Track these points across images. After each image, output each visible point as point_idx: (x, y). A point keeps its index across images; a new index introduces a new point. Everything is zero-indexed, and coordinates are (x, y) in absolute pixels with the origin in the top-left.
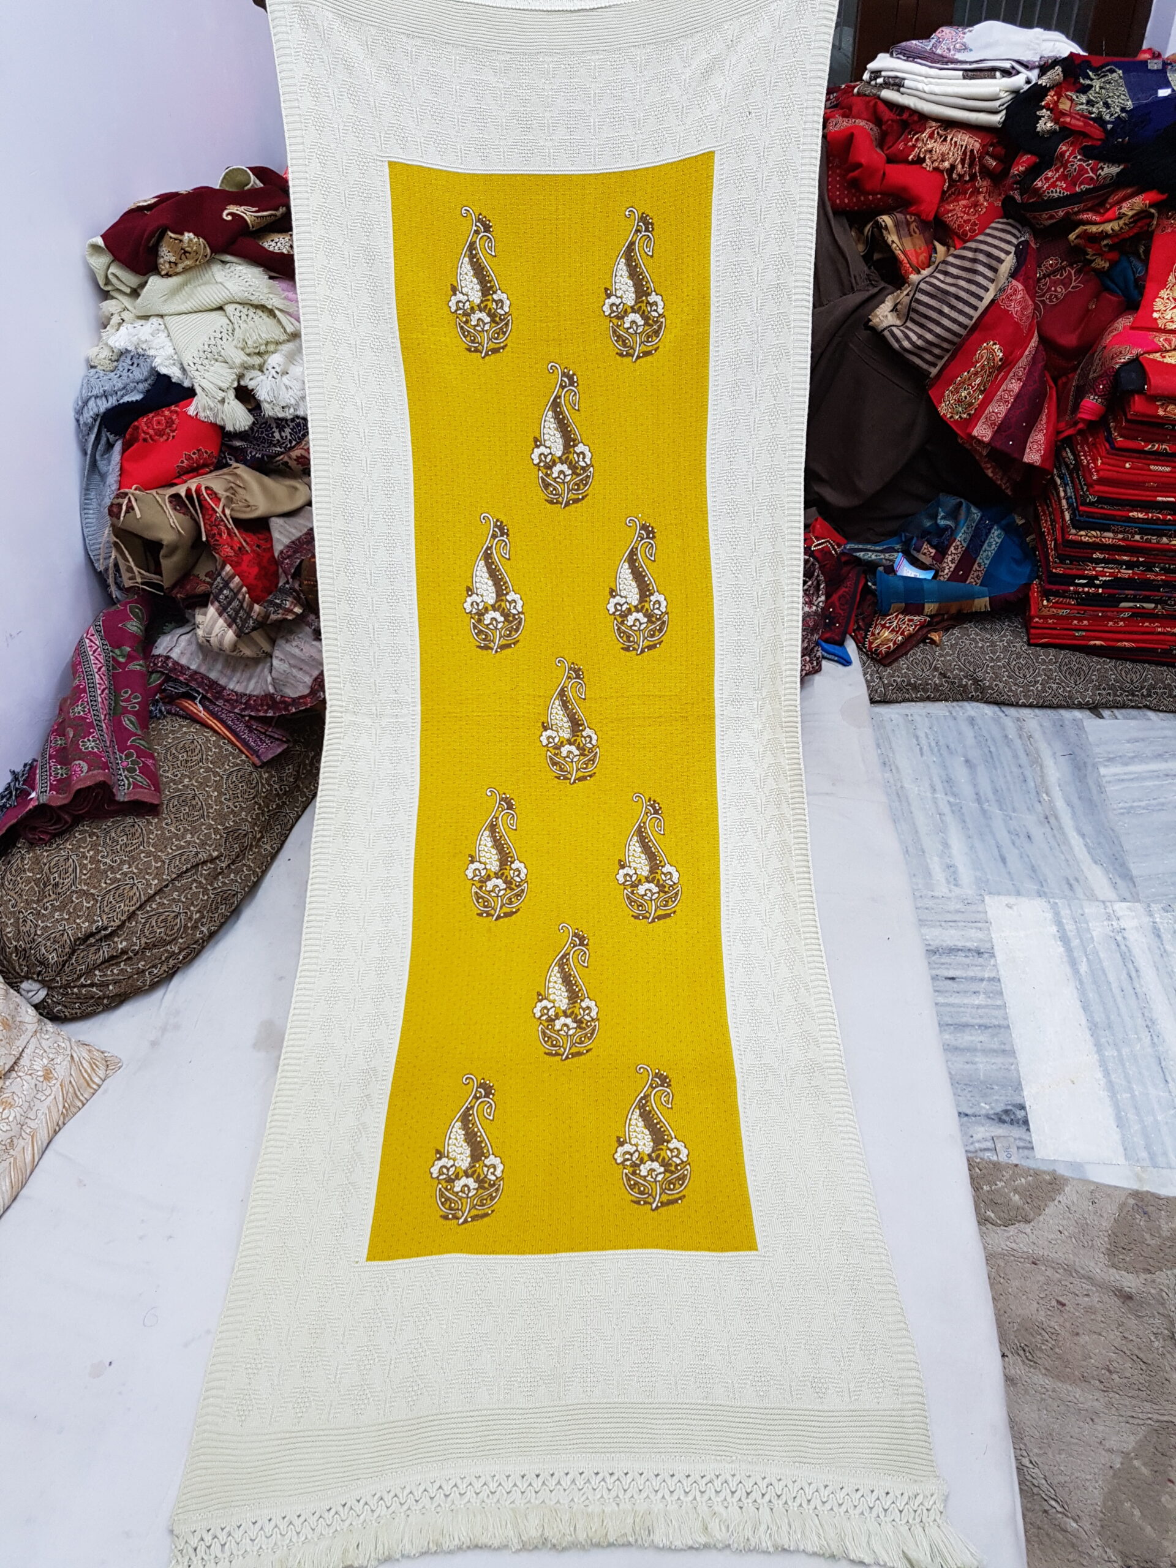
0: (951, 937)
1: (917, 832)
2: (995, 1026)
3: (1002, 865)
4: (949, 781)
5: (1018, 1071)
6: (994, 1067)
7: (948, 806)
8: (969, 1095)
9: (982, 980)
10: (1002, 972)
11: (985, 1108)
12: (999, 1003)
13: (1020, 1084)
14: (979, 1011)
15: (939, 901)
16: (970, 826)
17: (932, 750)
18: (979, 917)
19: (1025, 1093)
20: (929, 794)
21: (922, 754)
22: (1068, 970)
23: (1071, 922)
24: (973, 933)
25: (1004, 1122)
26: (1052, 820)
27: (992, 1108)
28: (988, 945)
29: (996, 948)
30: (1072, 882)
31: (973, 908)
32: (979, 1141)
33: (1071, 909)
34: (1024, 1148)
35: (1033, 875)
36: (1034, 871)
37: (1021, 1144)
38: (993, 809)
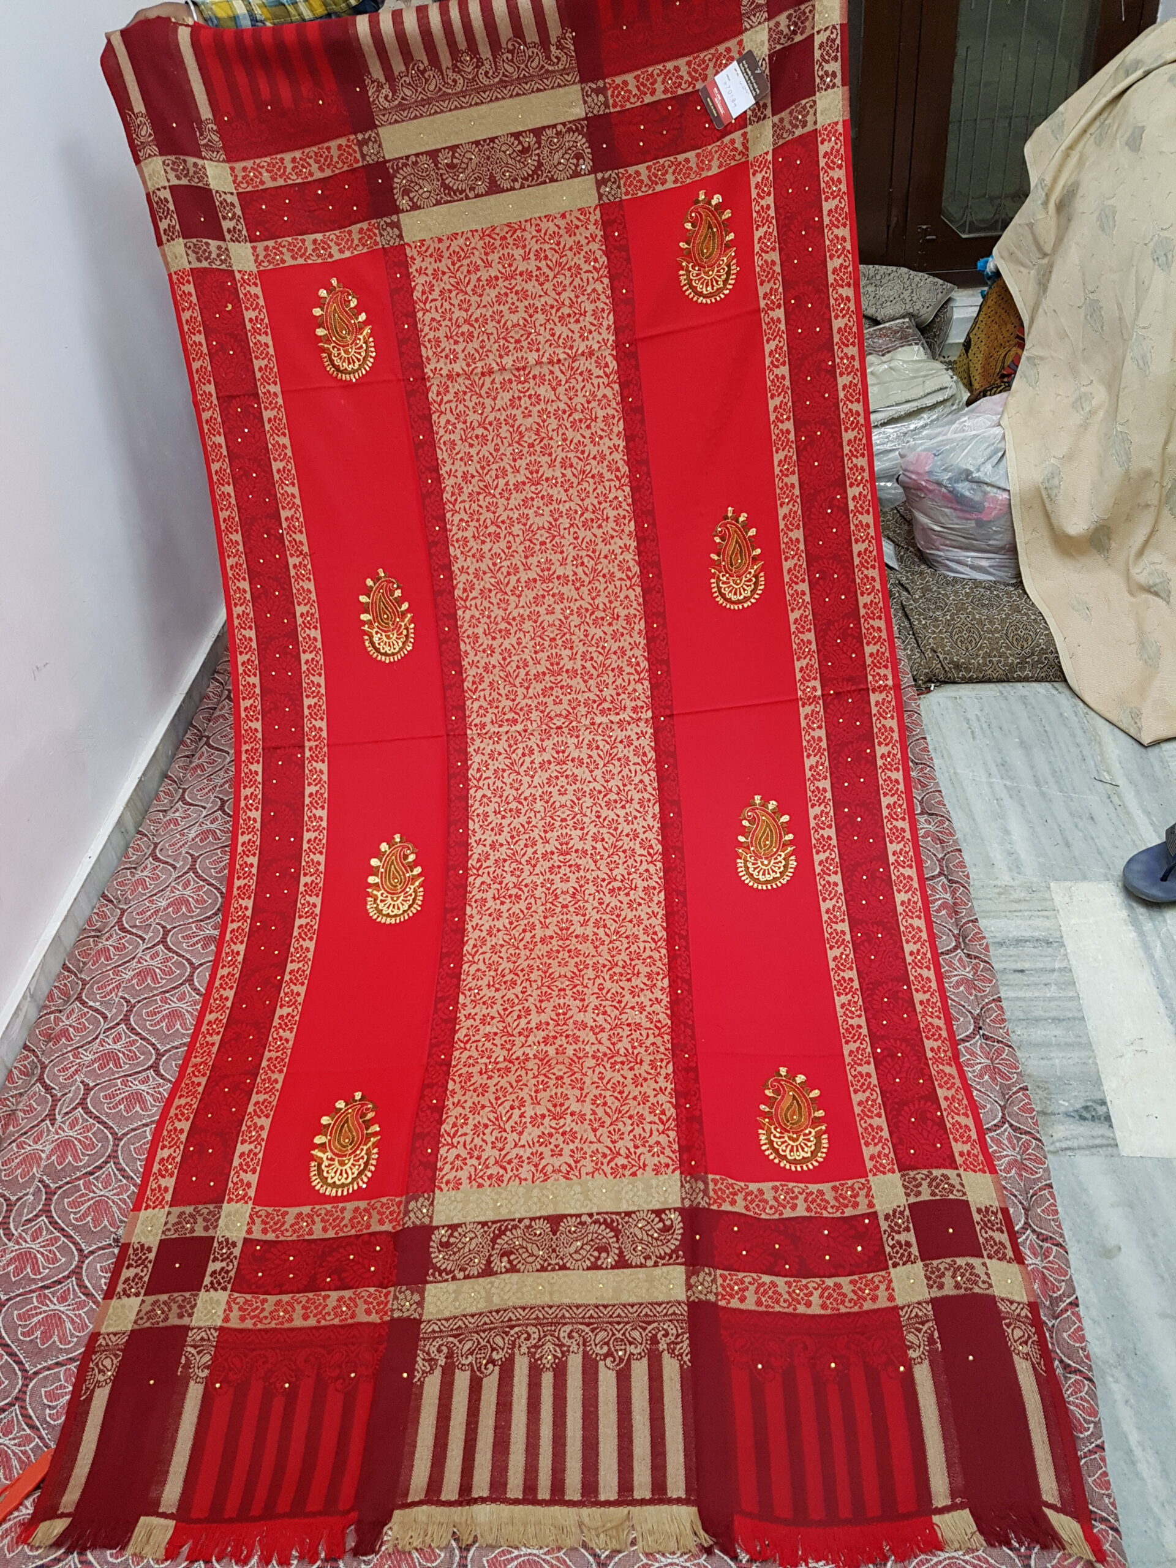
0: (1018, 927)
1: (974, 820)
2: (1069, 1018)
3: (1065, 848)
4: (1004, 764)
5: (1096, 1063)
6: (1070, 1061)
7: (1005, 791)
8: (1046, 1093)
9: (1053, 971)
10: (1073, 962)
11: (1064, 1105)
12: (1071, 994)
13: (1099, 1078)
14: (1052, 1004)
16: (1029, 809)
17: (984, 733)
18: (1045, 905)
19: (1105, 1088)
20: (984, 780)
21: (974, 738)
22: (1142, 955)
24: (1038, 922)
25: (1085, 1119)
26: (1115, 799)
27: (1071, 1105)
28: (1057, 934)
29: (1065, 936)
31: (1039, 895)
32: (1060, 1141)
34: (1108, 1145)
35: (1099, 857)
36: (1100, 853)
37: (1105, 1142)
38: (1052, 790)
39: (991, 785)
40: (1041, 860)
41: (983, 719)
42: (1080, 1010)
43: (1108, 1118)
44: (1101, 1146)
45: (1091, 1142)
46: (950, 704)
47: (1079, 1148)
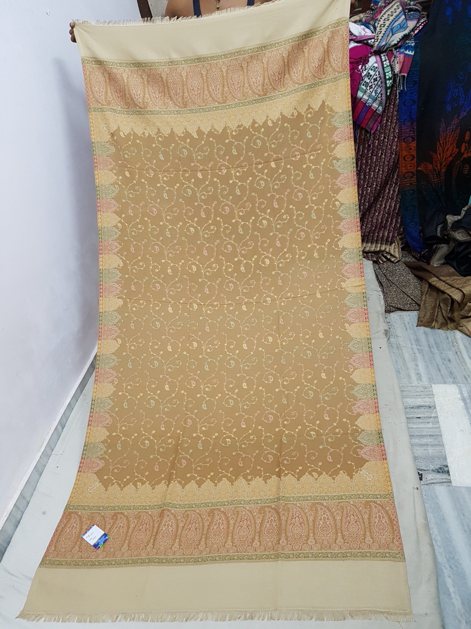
0: (419, 402)
1: (405, 361)
2: (436, 435)
3: (439, 372)
4: (417, 340)
5: (445, 452)
6: (435, 451)
7: (417, 351)
8: (425, 462)
9: (431, 417)
10: (439, 414)
11: (432, 467)
12: (437, 426)
13: (446, 457)
14: (430, 430)
15: (414, 388)
16: (426, 357)
17: (410, 328)
18: (430, 393)
19: (448, 461)
20: (410, 346)
21: (407, 331)
22: (465, 412)
23: (466, 393)
24: (427, 400)
25: (439, 472)
26: (458, 353)
27: (434, 467)
28: (434, 404)
29: (436, 405)
30: (467, 377)
31: (428, 389)
32: (429, 480)
33: (466, 388)
34: (447, 482)
35: (451, 375)
36: (452, 374)
37: (446, 481)
38: (435, 350)
39: (412, 349)
40: (429, 376)
41: (410, 323)
42: (440, 432)
43: (448, 472)
44: (445, 482)
45: (441, 481)
46: (398, 318)
47: (437, 483)
